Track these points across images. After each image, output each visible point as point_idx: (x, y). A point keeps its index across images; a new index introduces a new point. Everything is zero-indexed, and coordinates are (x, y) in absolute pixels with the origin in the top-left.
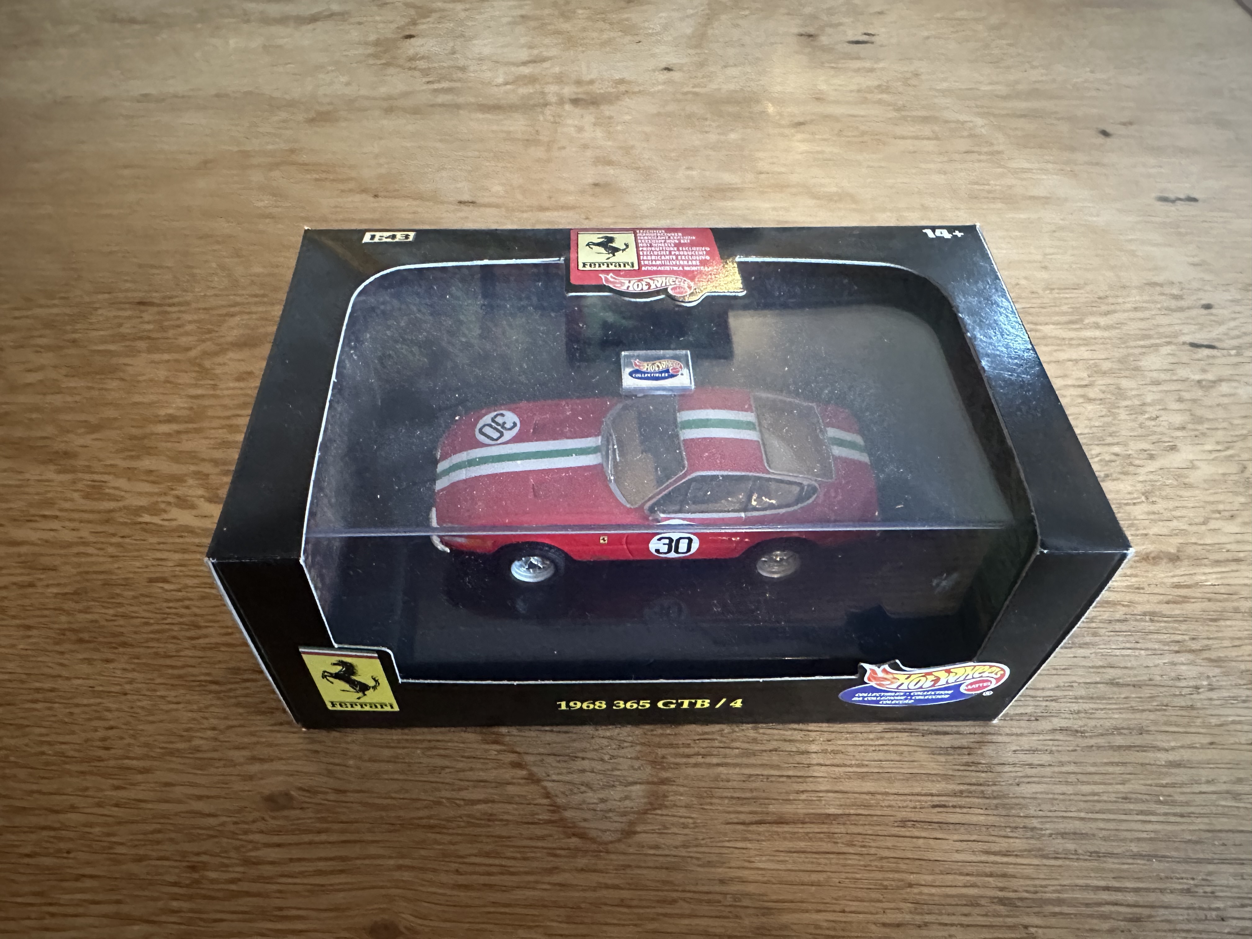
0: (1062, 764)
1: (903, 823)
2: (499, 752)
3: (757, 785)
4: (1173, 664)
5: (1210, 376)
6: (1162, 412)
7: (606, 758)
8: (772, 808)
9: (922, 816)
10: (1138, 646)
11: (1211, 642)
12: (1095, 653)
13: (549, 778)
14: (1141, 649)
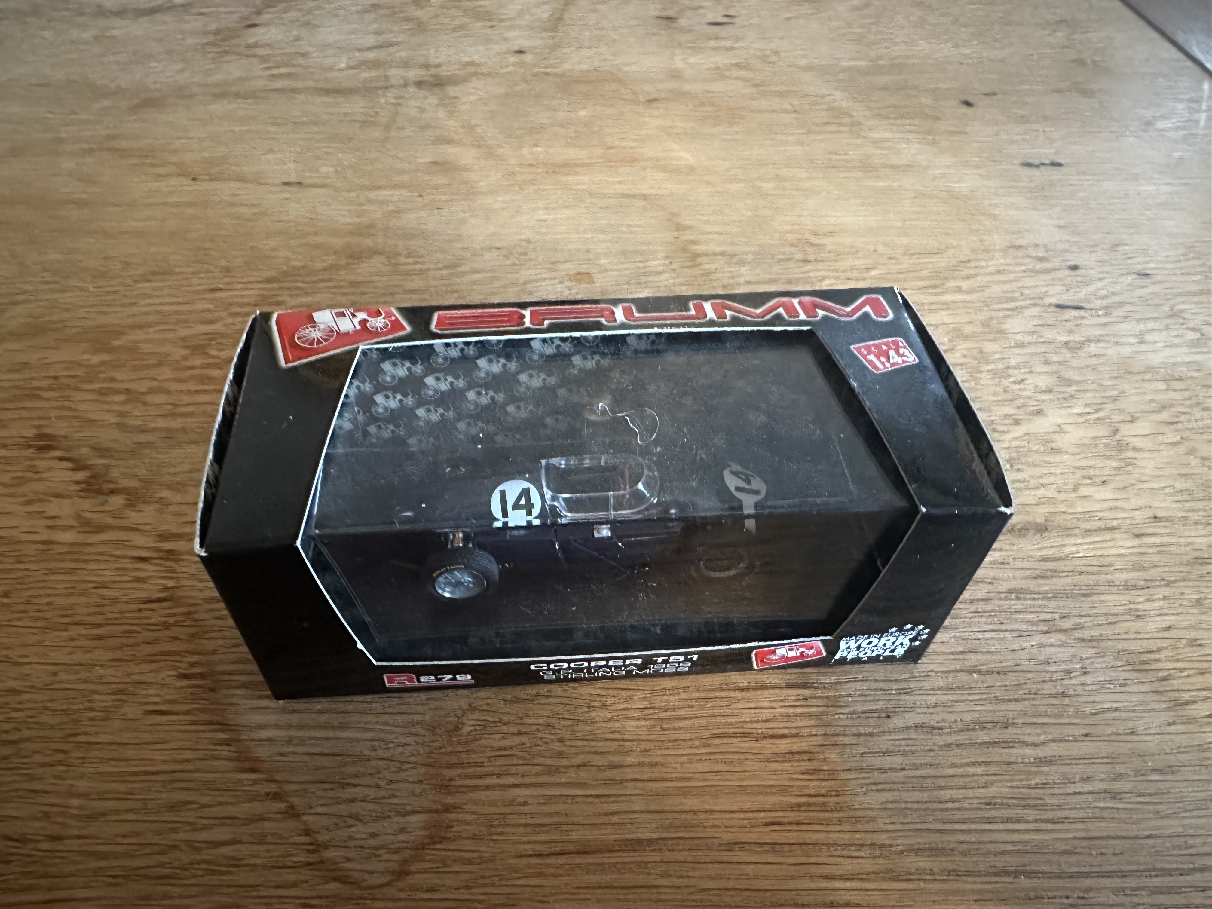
0: (916, 767)
1: (731, 846)
2: (255, 782)
3: (560, 808)
4: (1042, 646)
5: (1078, 338)
6: (1027, 376)
7: (382, 783)
8: (574, 836)
9: (753, 837)
10: (1003, 627)
11: (1083, 620)
12: (955, 637)
13: (312, 811)
14: (1006, 631)
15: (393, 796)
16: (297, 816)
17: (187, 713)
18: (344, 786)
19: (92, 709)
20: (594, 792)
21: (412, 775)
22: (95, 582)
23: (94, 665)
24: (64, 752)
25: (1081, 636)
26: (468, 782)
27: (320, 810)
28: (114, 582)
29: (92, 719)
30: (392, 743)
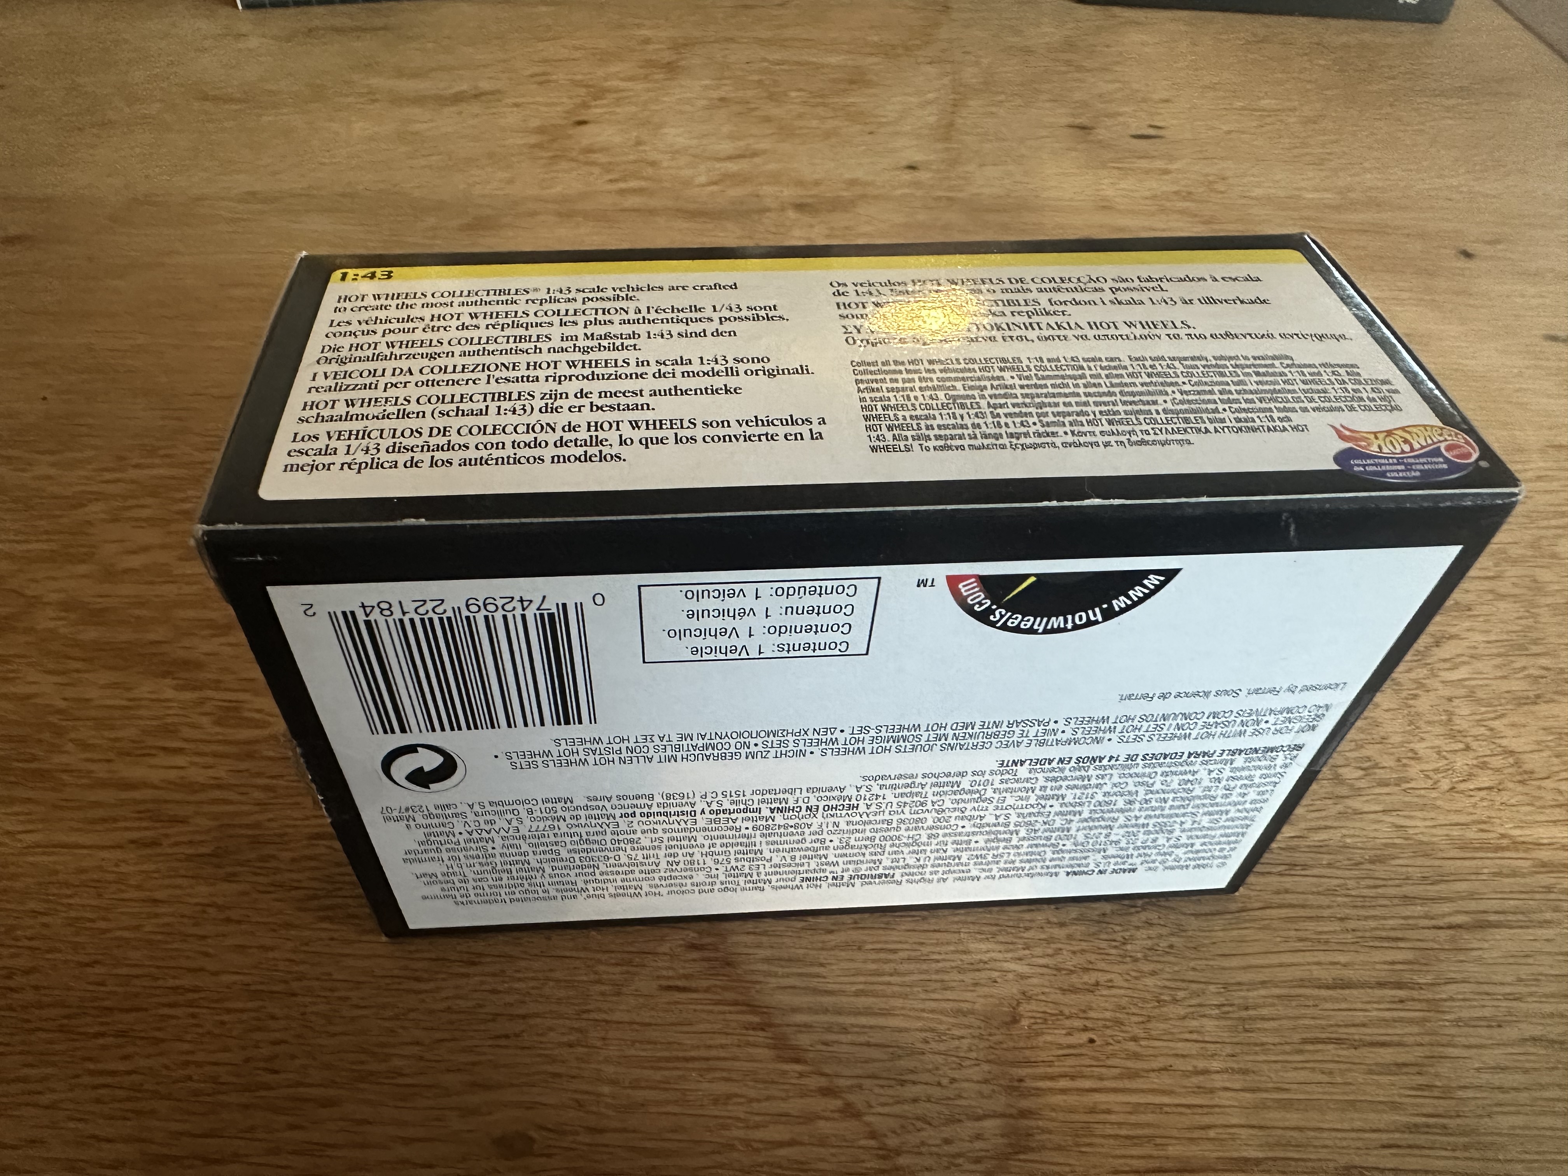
0: (1542, 1087)
2: (801, 1075)
7: (945, 1081)
8: (1171, 1151)
9: (1371, 1161)
13: (873, 1111)
15: (960, 1097)
16: (857, 1115)
17: (707, 990)
18: (903, 1083)
19: (599, 982)
20: (1184, 1101)
21: (975, 1073)
24: (580, 1030)
26: (1041, 1084)
27: (880, 1110)
29: (603, 994)
30: (945, 1034)
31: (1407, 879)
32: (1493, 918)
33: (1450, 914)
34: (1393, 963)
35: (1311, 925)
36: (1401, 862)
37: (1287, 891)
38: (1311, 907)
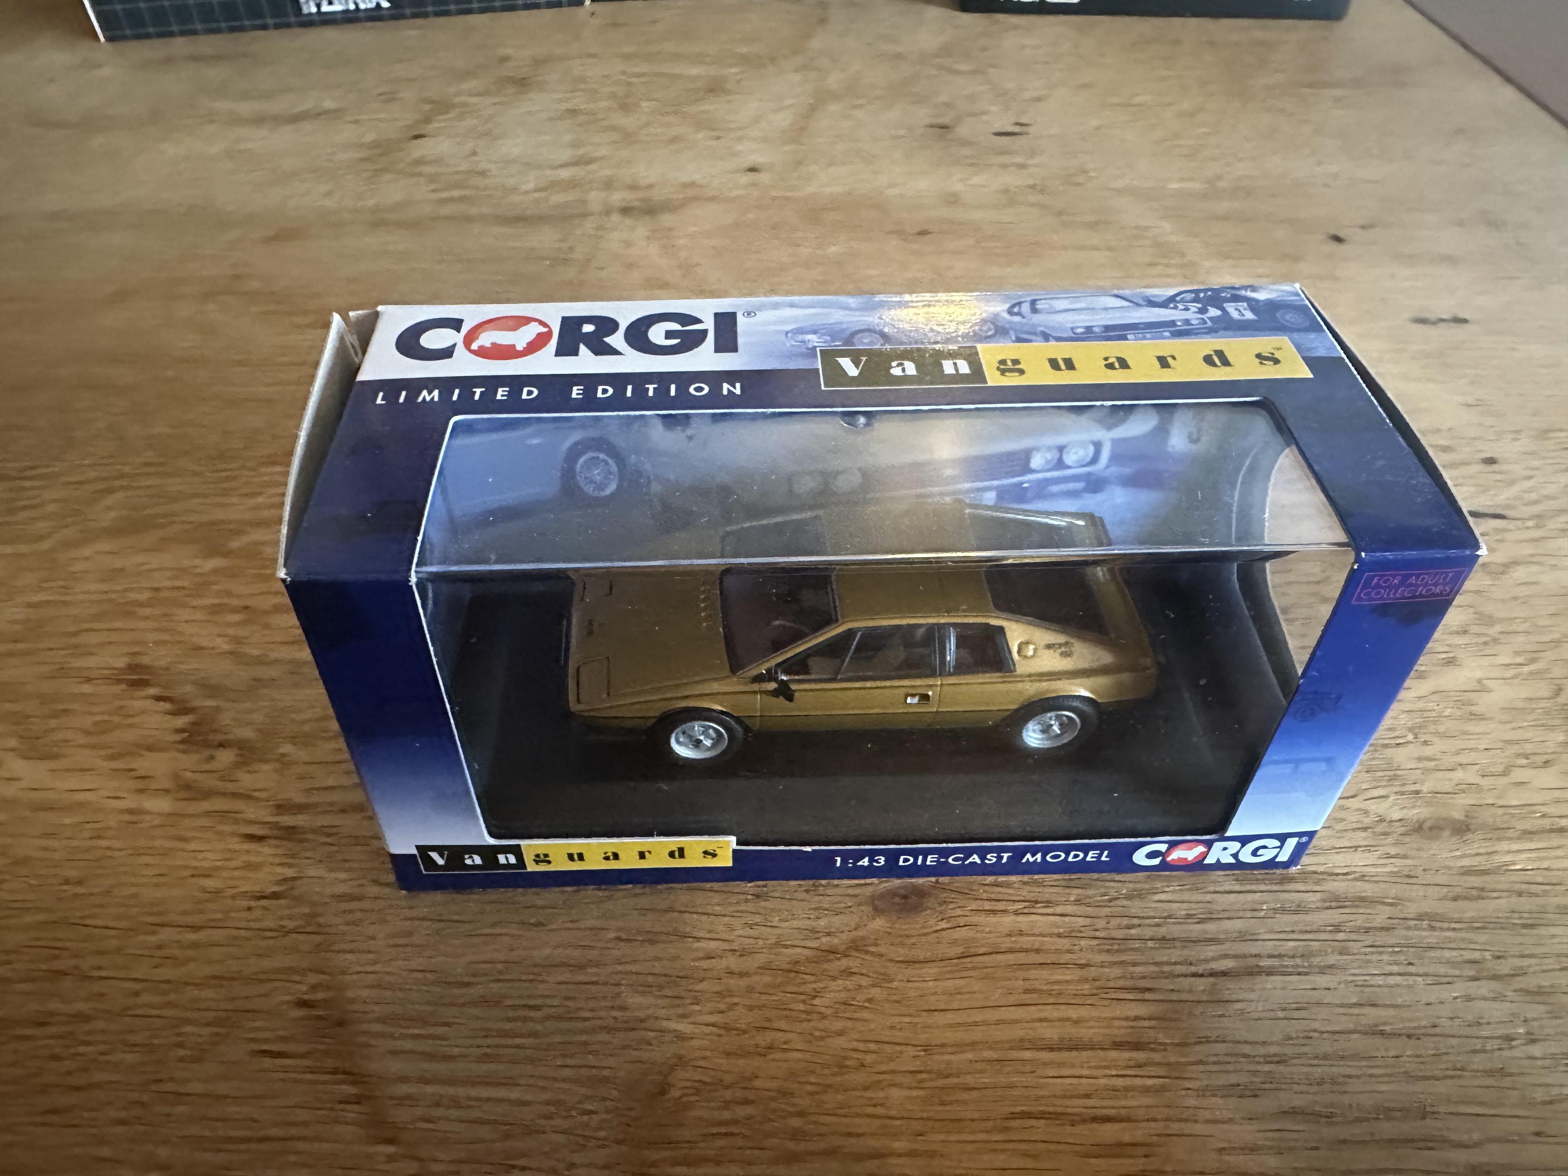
4: (1469, 998)
10: (1411, 969)
11: (1526, 962)
12: (1346, 982)
14: (1418, 975)
17: (305, 1056)
18: (509, 1169)
19: (180, 1045)
21: (600, 1156)
22: (195, 868)
23: (187, 984)
24: (142, 1104)
25: (1523, 985)
28: (217, 868)
29: (181, 1060)
30: (573, 1108)
31: (1169, 917)
32: (1265, 963)
33: (1213, 959)
34: (1137, 1018)
35: (1044, 973)
36: (1162, 897)
37: (1021, 933)
38: (1047, 951)
